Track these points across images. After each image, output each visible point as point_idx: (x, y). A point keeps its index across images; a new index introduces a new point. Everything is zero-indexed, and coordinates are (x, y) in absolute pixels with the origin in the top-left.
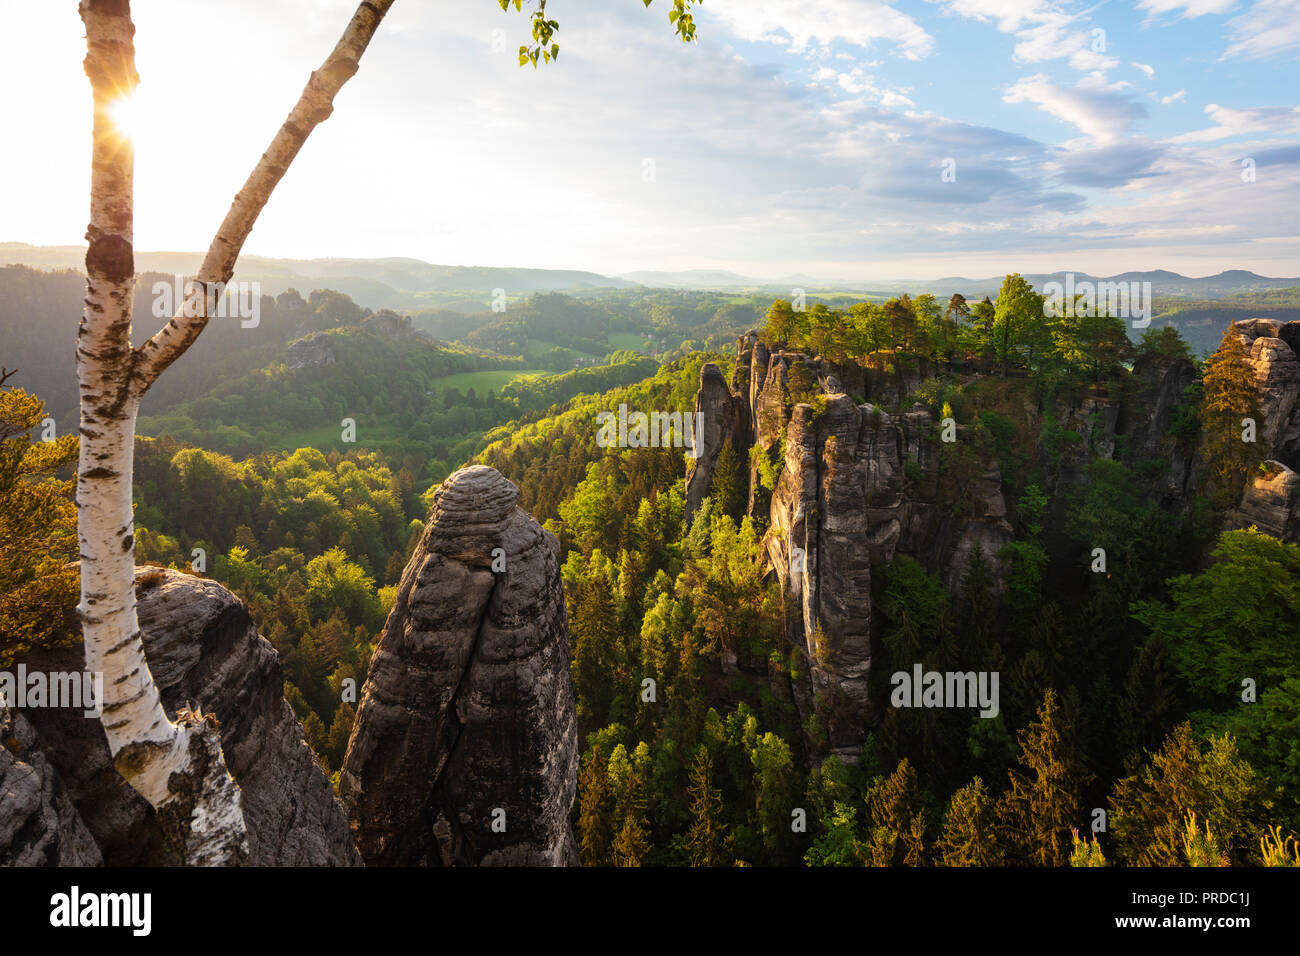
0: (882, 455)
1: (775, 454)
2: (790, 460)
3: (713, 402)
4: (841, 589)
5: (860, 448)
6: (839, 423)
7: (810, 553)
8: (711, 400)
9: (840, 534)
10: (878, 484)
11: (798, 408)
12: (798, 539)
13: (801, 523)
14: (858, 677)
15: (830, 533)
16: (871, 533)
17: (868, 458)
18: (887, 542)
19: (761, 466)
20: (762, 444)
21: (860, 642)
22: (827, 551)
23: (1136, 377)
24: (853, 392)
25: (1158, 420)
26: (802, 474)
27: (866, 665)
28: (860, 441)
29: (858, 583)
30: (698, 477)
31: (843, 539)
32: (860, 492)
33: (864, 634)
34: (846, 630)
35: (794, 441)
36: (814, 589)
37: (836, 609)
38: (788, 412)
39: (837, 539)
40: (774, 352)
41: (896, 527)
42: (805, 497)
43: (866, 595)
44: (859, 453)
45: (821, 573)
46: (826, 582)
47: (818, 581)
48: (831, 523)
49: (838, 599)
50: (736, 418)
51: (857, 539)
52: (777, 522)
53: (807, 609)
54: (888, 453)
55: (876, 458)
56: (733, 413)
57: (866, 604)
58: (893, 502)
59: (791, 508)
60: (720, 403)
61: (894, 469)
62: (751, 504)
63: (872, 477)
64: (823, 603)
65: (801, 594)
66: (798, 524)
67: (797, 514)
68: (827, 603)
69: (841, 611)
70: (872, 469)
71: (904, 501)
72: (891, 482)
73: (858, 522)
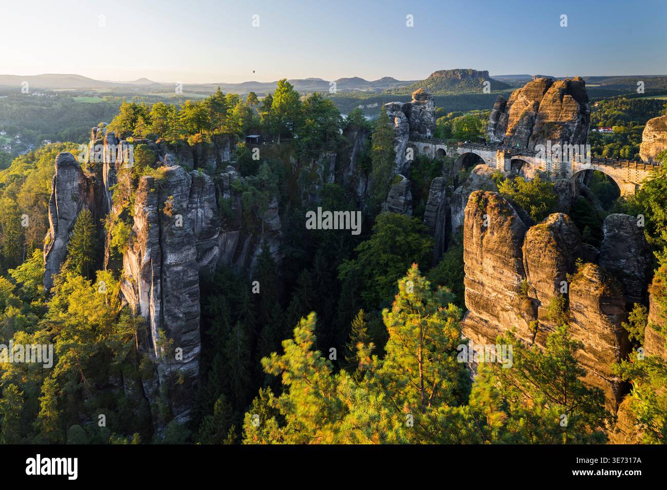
0: (206, 204)
1: (126, 217)
2: (139, 220)
3: (68, 184)
4: (179, 303)
5: (191, 202)
6: (175, 186)
7: (155, 284)
8: (67, 182)
9: (177, 265)
10: (204, 224)
11: (143, 179)
12: (145, 275)
13: (149, 264)
14: (193, 360)
15: (170, 266)
16: (199, 260)
17: (196, 208)
18: (210, 262)
19: (115, 231)
20: (116, 212)
21: (194, 335)
22: (168, 280)
23: (344, 138)
24: (184, 163)
26: (148, 229)
27: (197, 350)
28: (190, 197)
29: (191, 295)
30: (56, 246)
31: (180, 268)
32: (192, 233)
33: (196, 329)
34: (184, 330)
35: (140, 205)
36: (159, 309)
37: (175, 318)
38: (135, 183)
39: (175, 269)
40: (122, 139)
41: (216, 251)
42: (150, 244)
43: (197, 302)
44: (190, 206)
45: (164, 296)
46: (168, 302)
47: (162, 303)
48: (171, 258)
49: (177, 311)
51: (190, 265)
52: (129, 268)
53: (154, 325)
54: (209, 201)
55: (202, 207)
56: (88, 190)
57: (197, 308)
58: (214, 234)
59: (140, 255)
60: (76, 184)
61: (214, 212)
62: (106, 259)
63: (200, 220)
64: (166, 317)
65: (149, 316)
66: (145, 266)
67: (145, 258)
68: (169, 316)
69: (179, 318)
70: (199, 215)
71: (221, 233)
72: (213, 221)
73: (190, 253)
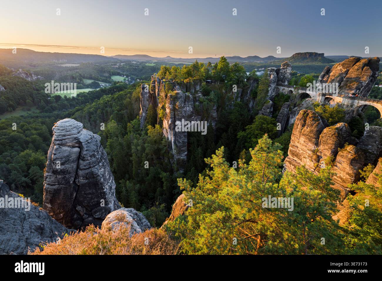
0: (190, 106)
1: (164, 108)
2: (168, 109)
4: (180, 138)
5: (185, 105)
6: (179, 98)
7: (173, 131)
8: (145, 95)
10: (189, 113)
11: (169, 95)
12: (170, 128)
13: (171, 124)
14: (185, 156)
17: (187, 107)
19: (160, 112)
20: (160, 106)
21: (185, 148)
23: (247, 83)
25: (250, 92)
26: (170, 113)
27: (186, 153)
28: (185, 103)
29: (184, 136)
30: (143, 116)
32: (185, 115)
34: (182, 146)
35: (168, 104)
36: (174, 139)
37: (179, 142)
38: (166, 96)
40: (162, 80)
42: (171, 118)
43: (186, 138)
45: (176, 135)
46: (177, 137)
47: (175, 137)
49: (180, 140)
50: (152, 99)
52: (165, 125)
53: (173, 143)
54: (191, 105)
55: (189, 107)
56: (151, 98)
57: (186, 140)
58: (193, 117)
59: (168, 121)
60: (148, 95)
61: (193, 109)
62: (158, 121)
63: (188, 111)
64: (176, 142)
65: (171, 141)
66: (170, 125)
67: (170, 122)
69: (180, 142)
70: (188, 109)
71: (195, 116)
72: (192, 112)
